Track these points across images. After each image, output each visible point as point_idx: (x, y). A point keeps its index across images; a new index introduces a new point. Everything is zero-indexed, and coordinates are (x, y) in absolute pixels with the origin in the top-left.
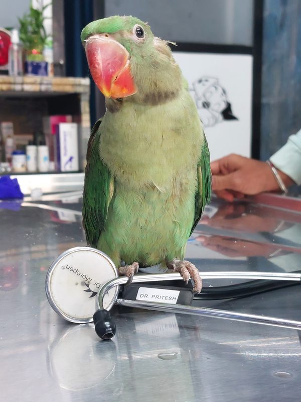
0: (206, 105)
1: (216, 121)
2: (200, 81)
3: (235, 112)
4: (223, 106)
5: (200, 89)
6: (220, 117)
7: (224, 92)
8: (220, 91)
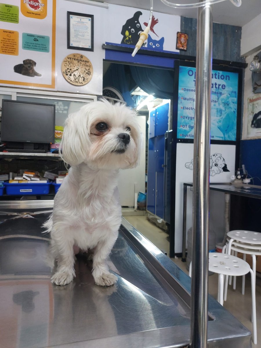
0: (216, 165)
1: (220, 172)
2: (214, 155)
4: (223, 166)
5: (214, 158)
6: (222, 170)
7: (224, 160)
8: (222, 159)
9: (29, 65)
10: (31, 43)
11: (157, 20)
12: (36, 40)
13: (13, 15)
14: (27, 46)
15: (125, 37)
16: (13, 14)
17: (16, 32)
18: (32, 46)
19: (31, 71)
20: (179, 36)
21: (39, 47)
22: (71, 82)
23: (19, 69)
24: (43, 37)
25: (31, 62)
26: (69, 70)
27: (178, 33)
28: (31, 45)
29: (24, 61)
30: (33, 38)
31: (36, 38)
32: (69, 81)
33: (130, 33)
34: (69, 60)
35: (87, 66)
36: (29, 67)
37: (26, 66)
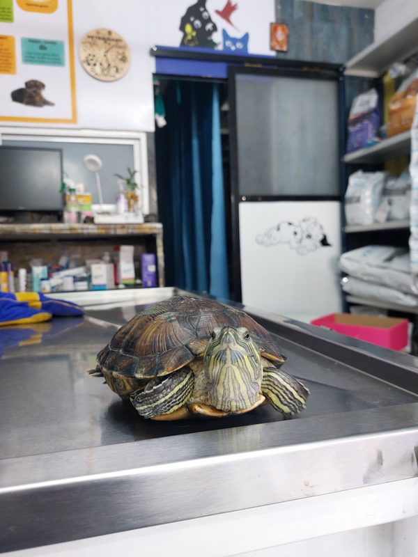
0: (309, 236)
1: (316, 247)
2: (304, 220)
3: (329, 240)
4: (321, 237)
5: (304, 226)
6: (319, 244)
7: (321, 227)
8: (318, 227)
9: (35, 89)
10: (36, 54)
11: (236, 5)
12: (42, 48)
13: (5, 10)
14: (30, 58)
15: (185, 35)
16: (4, 8)
17: (10, 37)
18: (39, 58)
19: (37, 99)
20: (274, 29)
21: (49, 59)
22: (97, 77)
23: (18, 96)
24: (54, 43)
25: (38, 84)
26: (91, 57)
27: (272, 24)
28: (36, 56)
29: (26, 84)
30: (38, 45)
31: (43, 44)
32: (93, 74)
33: (194, 28)
34: (90, 40)
35: (120, 47)
36: (35, 92)
37: (30, 91)
